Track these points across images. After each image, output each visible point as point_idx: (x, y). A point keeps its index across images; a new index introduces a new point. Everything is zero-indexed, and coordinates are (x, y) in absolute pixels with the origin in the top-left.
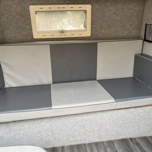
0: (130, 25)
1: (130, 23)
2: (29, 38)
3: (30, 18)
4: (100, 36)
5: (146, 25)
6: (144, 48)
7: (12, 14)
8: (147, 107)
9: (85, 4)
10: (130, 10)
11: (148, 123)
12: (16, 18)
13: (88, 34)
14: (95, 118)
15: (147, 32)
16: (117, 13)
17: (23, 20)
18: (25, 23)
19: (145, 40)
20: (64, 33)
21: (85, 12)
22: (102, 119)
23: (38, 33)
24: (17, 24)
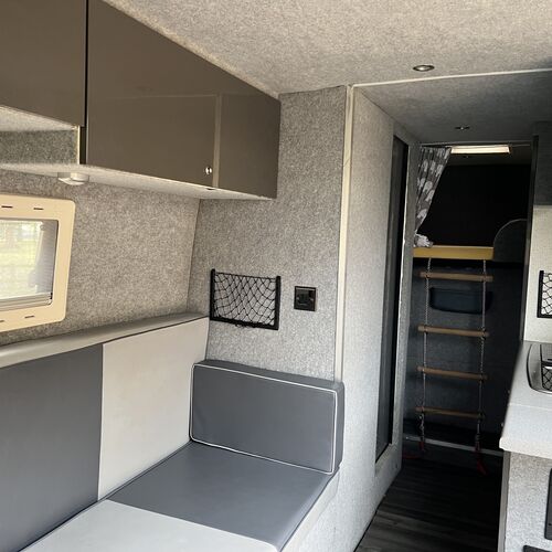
1: (168, 267)
5: (213, 273)
9: (50, 196)
10: (170, 227)
16: (141, 236)
19: (215, 317)
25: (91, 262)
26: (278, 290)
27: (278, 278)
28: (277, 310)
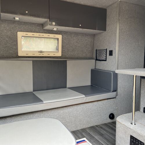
0: (87, 50)
1: (86, 49)
2: (15, 55)
3: (17, 41)
4: (67, 56)
5: (96, 50)
6: (96, 65)
7: (3, 37)
8: (104, 101)
9: (57, 34)
10: (86, 40)
11: (106, 113)
12: (6, 40)
13: (59, 54)
14: (72, 111)
15: (97, 54)
16: (78, 42)
17: (11, 41)
18: (12, 44)
19: (97, 60)
20: (42, 53)
21: (58, 39)
22: (77, 111)
23: (22, 52)
24: (6, 44)
25: (67, 46)
26: (106, 52)
27: (107, 49)
28: (106, 56)
